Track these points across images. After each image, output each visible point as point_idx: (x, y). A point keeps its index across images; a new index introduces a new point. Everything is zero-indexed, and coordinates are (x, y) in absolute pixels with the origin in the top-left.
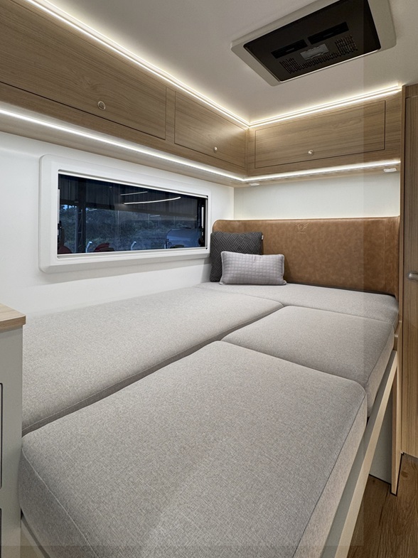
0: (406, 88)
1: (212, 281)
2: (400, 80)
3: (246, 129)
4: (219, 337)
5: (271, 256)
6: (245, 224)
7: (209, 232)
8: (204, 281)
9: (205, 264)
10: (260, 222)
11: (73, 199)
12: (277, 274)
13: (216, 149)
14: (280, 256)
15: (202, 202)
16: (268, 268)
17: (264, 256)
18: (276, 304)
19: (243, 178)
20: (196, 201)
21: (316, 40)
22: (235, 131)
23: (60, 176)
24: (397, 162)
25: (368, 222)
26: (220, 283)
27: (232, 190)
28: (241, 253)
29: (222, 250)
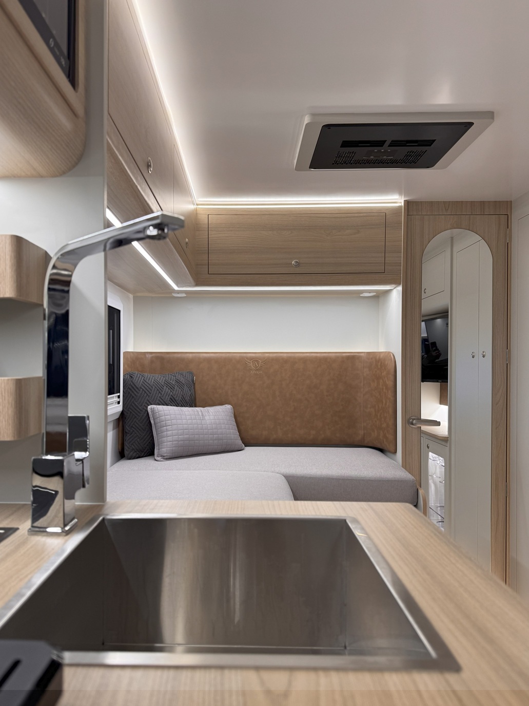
2: (400, 192)
3: (195, 208)
8: (116, 459)
14: (228, 407)
25: (343, 357)
26: (155, 457)
27: (132, 299)
28: (174, 406)
29: (146, 403)
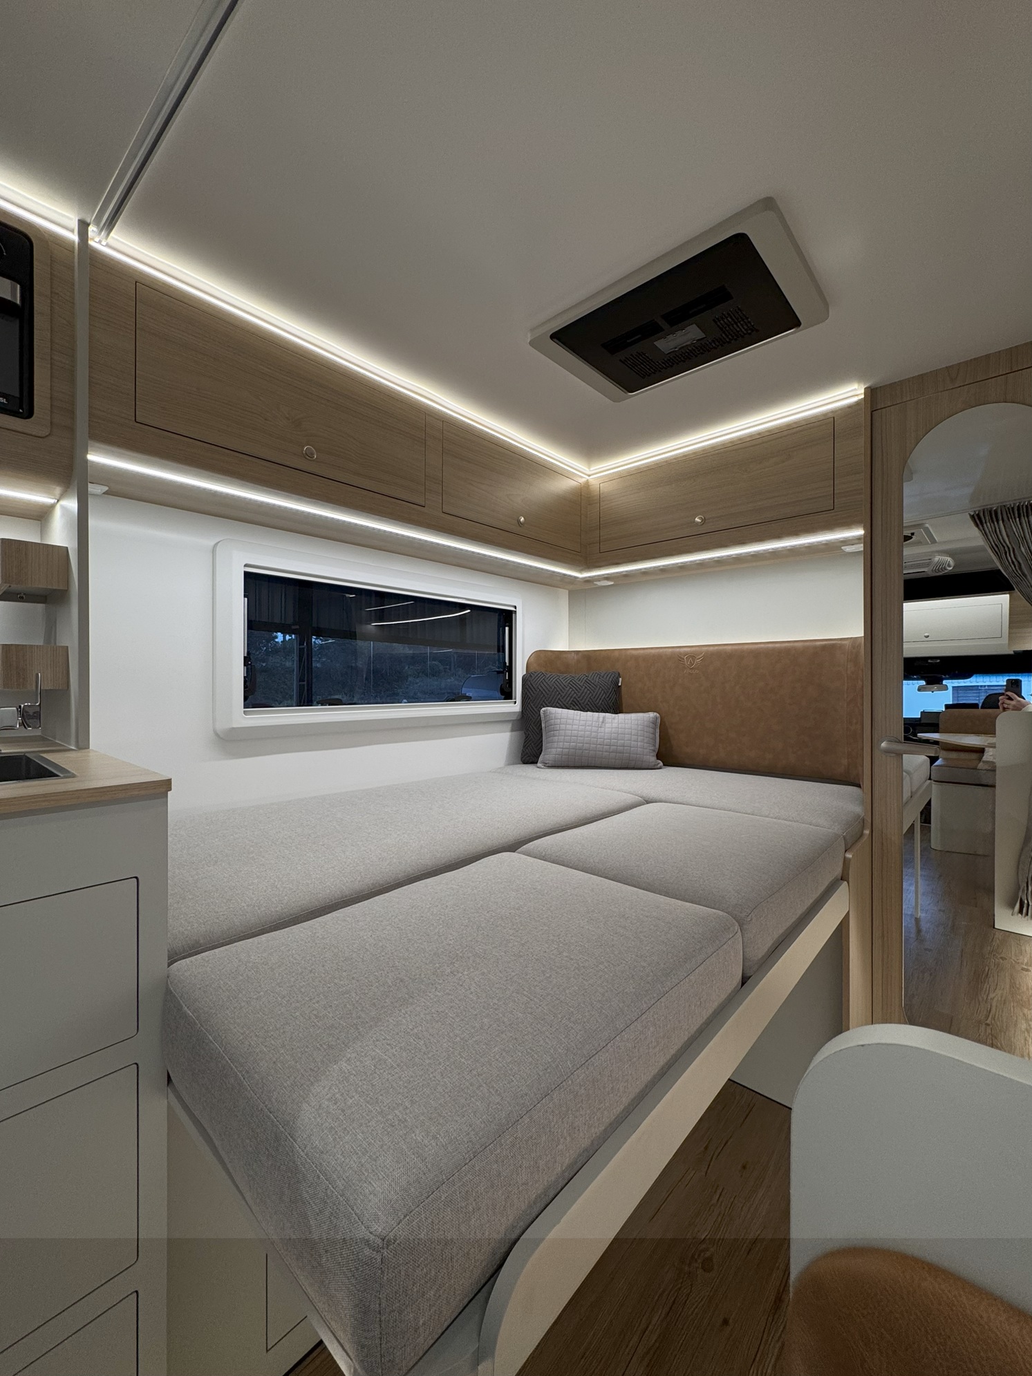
0: (871, 392)
1: (525, 762)
2: (860, 378)
3: (582, 481)
4: (513, 847)
5: (633, 716)
6: (588, 656)
7: (520, 671)
8: (511, 762)
9: (512, 730)
10: (617, 654)
11: (290, 621)
12: (645, 748)
13: (522, 519)
14: (652, 715)
15: (506, 617)
16: (627, 736)
17: (621, 716)
18: (631, 799)
19: (581, 571)
20: (496, 616)
21: (677, 318)
22: (563, 485)
23: (247, 575)
24: (859, 532)
25: (815, 647)
26: (539, 765)
27: (564, 594)
28: (577, 710)
29: (542, 704)
